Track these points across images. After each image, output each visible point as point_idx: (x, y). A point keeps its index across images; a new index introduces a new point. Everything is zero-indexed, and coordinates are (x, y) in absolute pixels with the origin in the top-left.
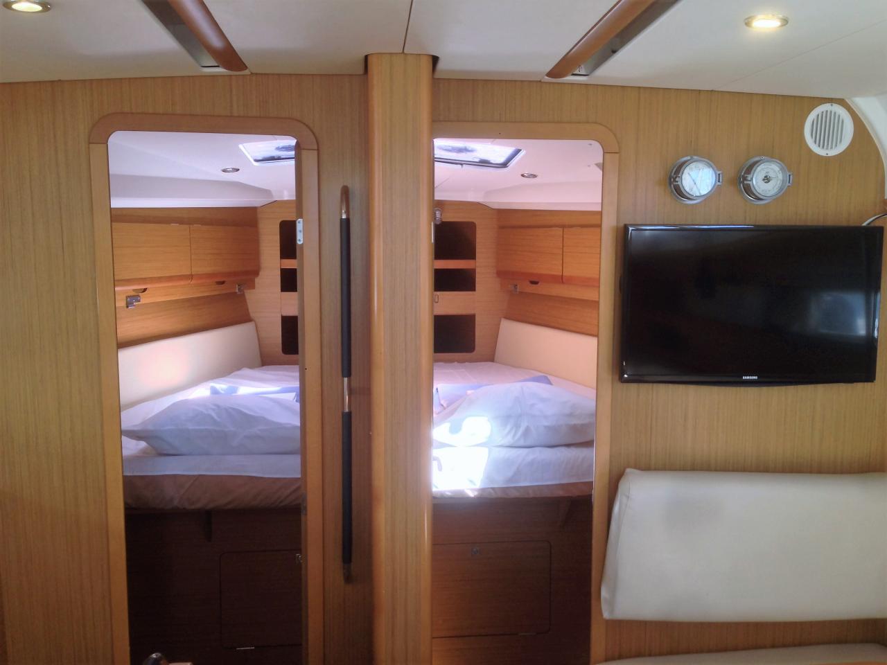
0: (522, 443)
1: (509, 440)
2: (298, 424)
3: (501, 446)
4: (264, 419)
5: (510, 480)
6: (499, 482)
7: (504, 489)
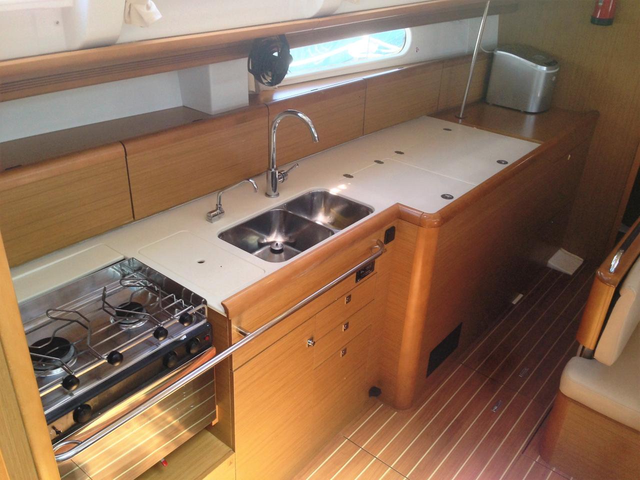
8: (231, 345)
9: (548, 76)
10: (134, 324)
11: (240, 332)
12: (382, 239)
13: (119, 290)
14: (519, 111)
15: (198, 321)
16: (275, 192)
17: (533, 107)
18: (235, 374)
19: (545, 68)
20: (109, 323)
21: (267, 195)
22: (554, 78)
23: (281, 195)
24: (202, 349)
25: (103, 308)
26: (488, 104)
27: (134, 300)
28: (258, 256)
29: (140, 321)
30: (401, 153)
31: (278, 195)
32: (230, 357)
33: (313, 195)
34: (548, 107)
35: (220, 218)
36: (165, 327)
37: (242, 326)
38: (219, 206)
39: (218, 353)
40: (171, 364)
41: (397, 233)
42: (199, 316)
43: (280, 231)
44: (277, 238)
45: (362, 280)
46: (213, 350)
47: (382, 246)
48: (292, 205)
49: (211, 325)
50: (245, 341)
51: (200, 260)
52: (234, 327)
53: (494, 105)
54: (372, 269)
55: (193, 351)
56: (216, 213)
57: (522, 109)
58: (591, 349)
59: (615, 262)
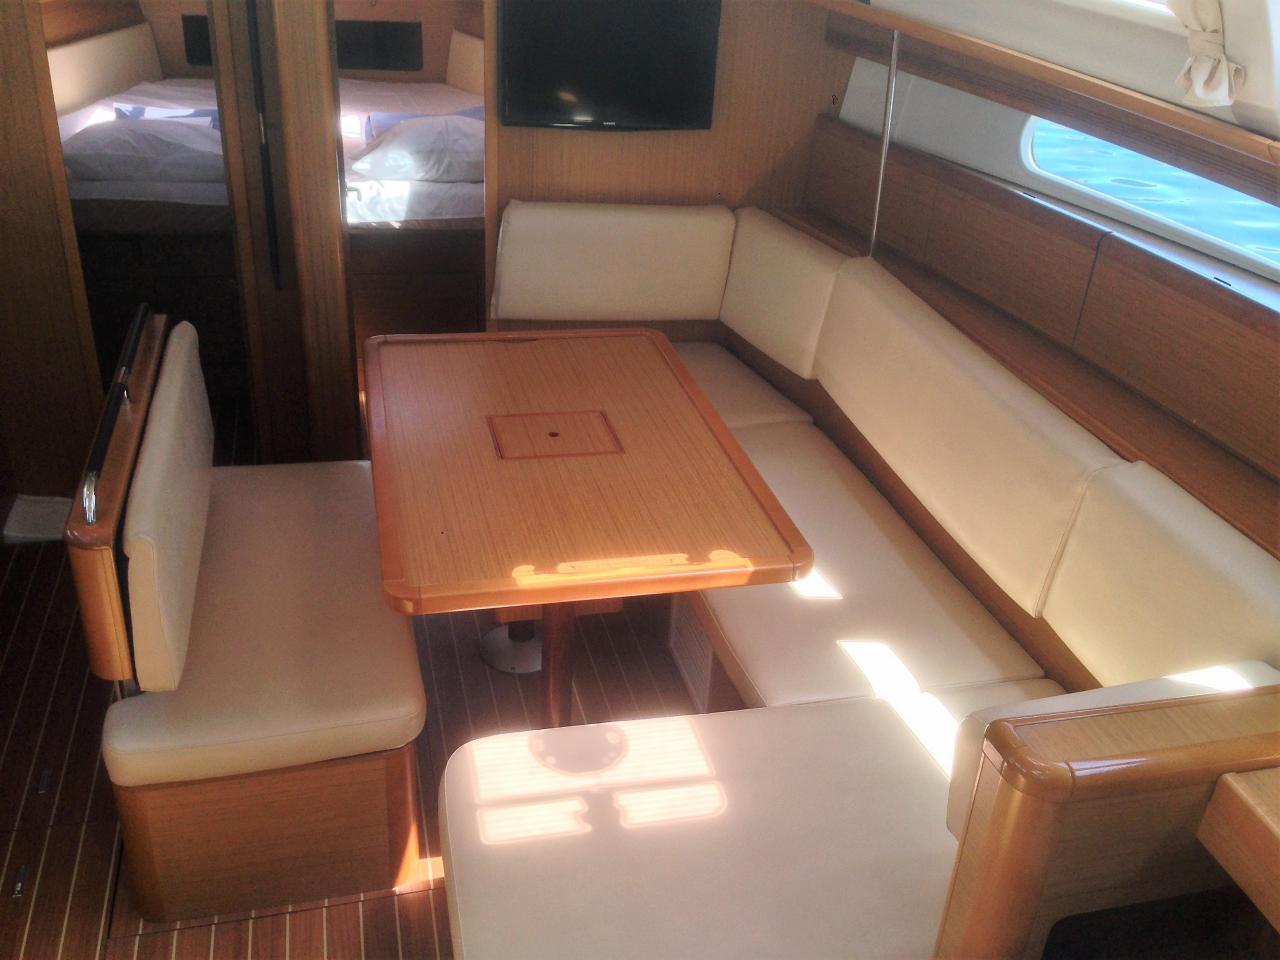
0: (445, 178)
1: (433, 174)
2: (221, 152)
3: (427, 180)
4: (183, 146)
5: (433, 213)
6: (423, 214)
7: (427, 222)
58: (127, 676)
59: (89, 500)
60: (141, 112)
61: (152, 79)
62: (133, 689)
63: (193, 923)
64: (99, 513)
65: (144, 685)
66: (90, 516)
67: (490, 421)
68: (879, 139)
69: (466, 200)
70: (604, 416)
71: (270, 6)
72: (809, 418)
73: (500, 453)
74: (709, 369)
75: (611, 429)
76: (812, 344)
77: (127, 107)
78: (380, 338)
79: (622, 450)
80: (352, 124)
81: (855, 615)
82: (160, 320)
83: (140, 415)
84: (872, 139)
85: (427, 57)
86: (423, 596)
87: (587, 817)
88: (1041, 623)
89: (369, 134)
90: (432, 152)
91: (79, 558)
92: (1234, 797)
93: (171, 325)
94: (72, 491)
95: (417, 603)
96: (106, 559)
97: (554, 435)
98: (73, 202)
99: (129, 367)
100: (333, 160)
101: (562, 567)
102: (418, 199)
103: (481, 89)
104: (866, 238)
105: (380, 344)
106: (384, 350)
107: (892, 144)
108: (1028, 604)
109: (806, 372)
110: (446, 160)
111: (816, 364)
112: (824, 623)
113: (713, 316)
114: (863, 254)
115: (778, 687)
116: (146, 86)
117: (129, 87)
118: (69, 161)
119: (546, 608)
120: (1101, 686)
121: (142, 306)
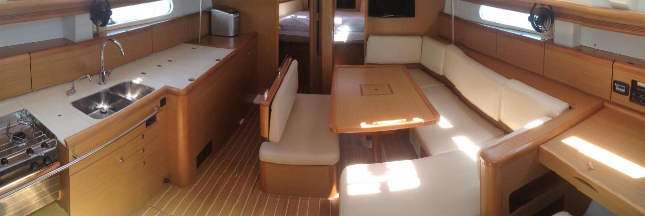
0: (357, 31)
1: (354, 30)
4: (302, 24)
5: (354, 39)
6: (352, 39)
7: (352, 41)
8: (68, 162)
9: (235, 18)
10: (20, 143)
11: (74, 156)
12: (159, 105)
13: (17, 125)
14: (226, 36)
15: (52, 147)
16: (104, 82)
17: (231, 34)
18: (71, 178)
19: (232, 15)
20: (9, 141)
21: (100, 84)
22: (238, 19)
23: (106, 84)
24: (52, 162)
25: (6, 134)
26: (212, 35)
27: (22, 131)
28: (90, 116)
29: (23, 143)
30: (171, 61)
31: (105, 83)
32: (68, 169)
33: (125, 84)
34: (238, 34)
35: (73, 94)
36: (33, 149)
37: (75, 153)
38: (73, 88)
39: (61, 165)
40: (35, 168)
41: (167, 101)
42: (53, 144)
43: (105, 102)
44: (103, 106)
45: (150, 126)
46: (59, 164)
47: (159, 108)
48: (112, 89)
49: (58, 150)
50: (76, 161)
51: (59, 114)
52: (70, 153)
53: (216, 35)
54: (155, 120)
55: (47, 163)
56: (72, 92)
57: (227, 36)
58: (267, 137)
59: (266, 95)
60: (296, 16)
61: (301, 11)
62: (267, 140)
63: (274, 195)
64: (267, 99)
65: (270, 140)
66: (265, 99)
67: (360, 86)
68: (451, 16)
69: (361, 36)
70: (389, 85)
71: (321, 1)
72: (444, 85)
73: (362, 94)
74: (417, 75)
75: (390, 88)
76: (442, 67)
77: (294, 16)
78: (338, 66)
79: (392, 92)
80: (338, 20)
81: (457, 130)
82: (291, 59)
83: (281, 79)
84: (449, 16)
85: (356, 5)
86: (338, 128)
87: (380, 189)
88: (500, 122)
89: (342, 22)
90: (353, 25)
91: (261, 107)
92: (542, 149)
93: (293, 60)
94: (263, 94)
95: (337, 130)
96: (267, 109)
97: (376, 90)
98: (279, 35)
99: (281, 68)
100: (332, 27)
101: (374, 123)
102: (350, 36)
103: (364, 12)
104: (451, 40)
105: (337, 68)
106: (339, 69)
107: (455, 17)
108: (496, 119)
109: (441, 74)
110: (358, 26)
111: (443, 71)
112: (448, 134)
113: (419, 62)
114: (451, 43)
115: (436, 151)
116: (299, 12)
117: (297, 12)
118: (281, 26)
119: (373, 133)
120: (513, 131)
121: (287, 55)
